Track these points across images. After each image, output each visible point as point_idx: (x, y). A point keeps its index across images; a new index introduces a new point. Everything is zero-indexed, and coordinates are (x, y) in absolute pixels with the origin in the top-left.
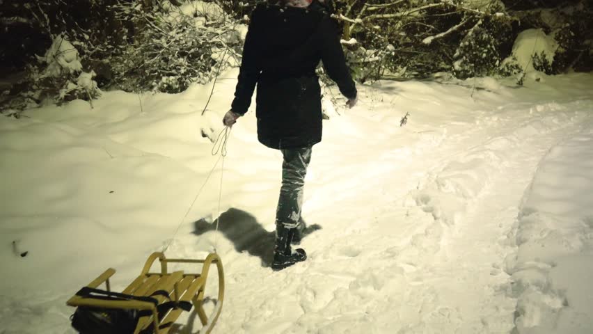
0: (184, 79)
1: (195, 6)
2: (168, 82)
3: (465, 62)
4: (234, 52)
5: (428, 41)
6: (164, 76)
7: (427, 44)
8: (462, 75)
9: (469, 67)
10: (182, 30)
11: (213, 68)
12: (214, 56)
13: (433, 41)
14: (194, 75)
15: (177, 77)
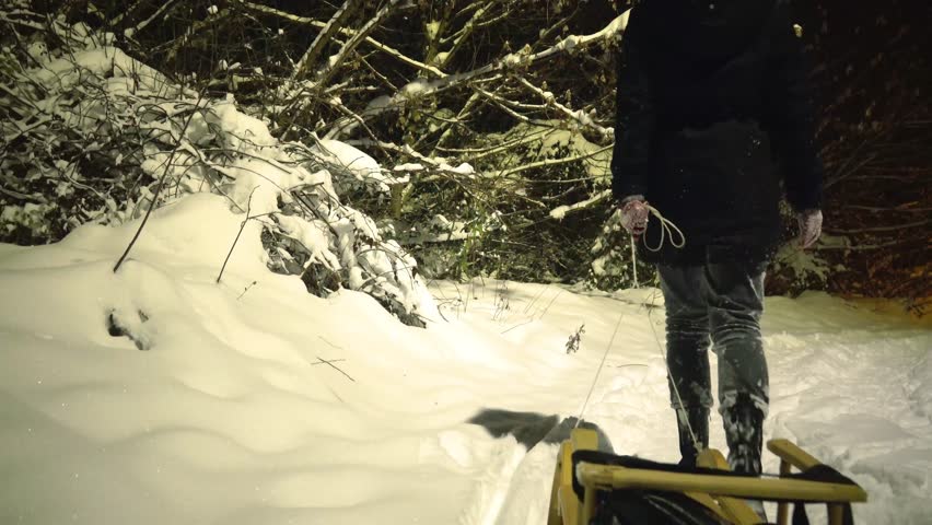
0: (64, 216)
1: (110, 55)
2: (19, 218)
3: (614, 261)
4: (203, 157)
5: (559, 213)
6: (10, 204)
7: (558, 220)
8: (609, 284)
9: (619, 270)
10: (71, 102)
11: (145, 190)
12: (148, 165)
13: (568, 216)
14: (95, 204)
15: (47, 209)
